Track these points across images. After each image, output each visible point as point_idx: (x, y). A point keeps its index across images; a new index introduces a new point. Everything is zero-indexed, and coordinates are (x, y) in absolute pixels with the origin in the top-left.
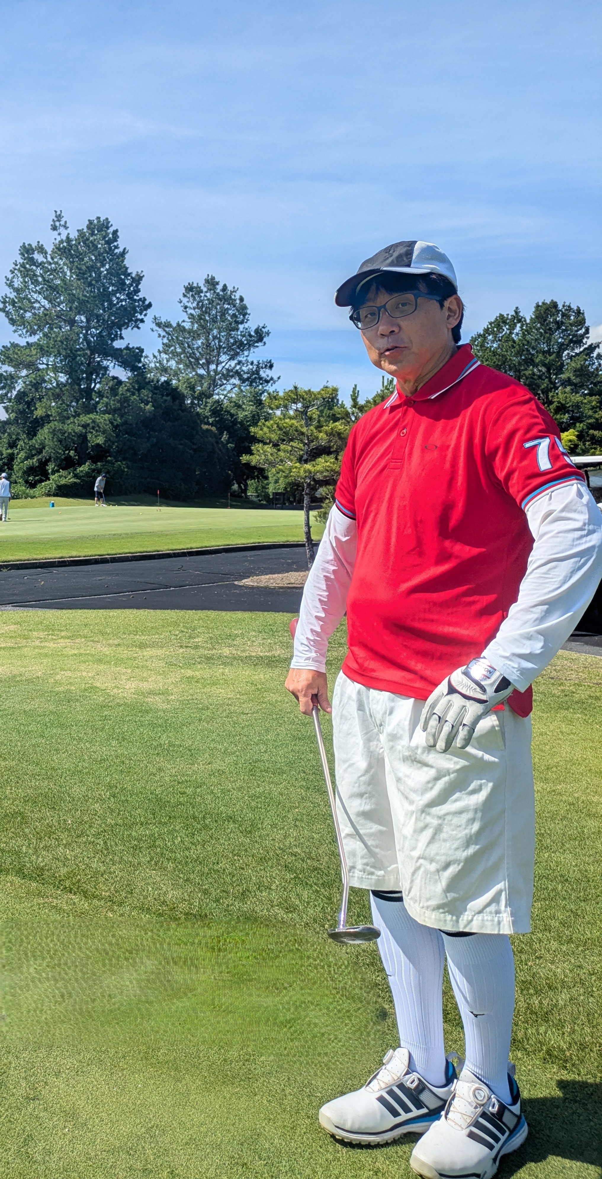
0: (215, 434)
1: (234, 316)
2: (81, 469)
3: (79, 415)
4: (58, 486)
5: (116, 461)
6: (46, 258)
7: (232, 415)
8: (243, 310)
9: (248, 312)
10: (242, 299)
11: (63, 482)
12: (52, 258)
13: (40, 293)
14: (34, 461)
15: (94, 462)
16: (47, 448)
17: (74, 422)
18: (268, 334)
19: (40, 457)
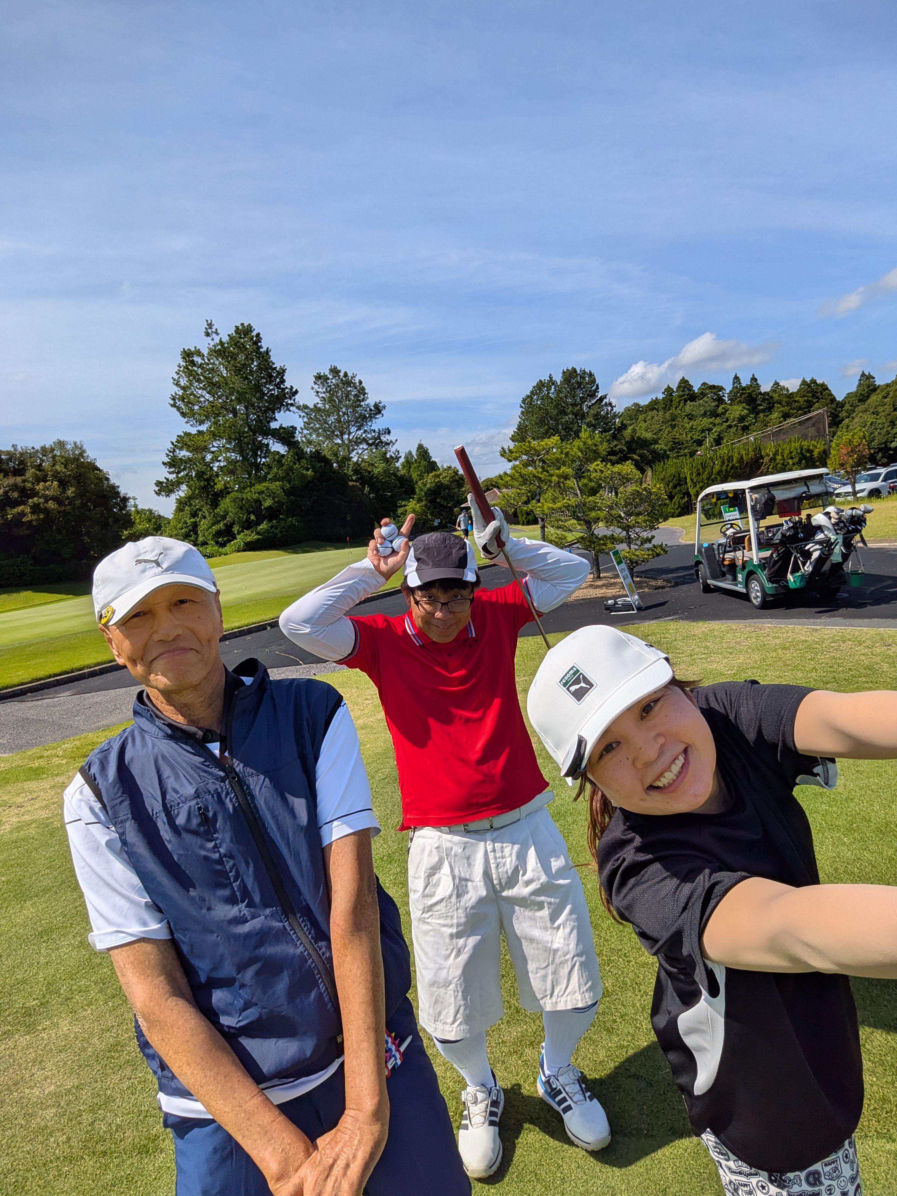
0: (360, 488)
1: (355, 396)
2: (261, 527)
3: (254, 485)
4: (245, 543)
5: (288, 518)
6: (204, 360)
7: (369, 472)
8: (362, 391)
9: (366, 391)
10: (360, 382)
11: (249, 539)
12: (209, 360)
13: (203, 389)
14: (221, 525)
15: (270, 521)
16: (230, 514)
17: (251, 491)
18: (384, 407)
19: (225, 522)
